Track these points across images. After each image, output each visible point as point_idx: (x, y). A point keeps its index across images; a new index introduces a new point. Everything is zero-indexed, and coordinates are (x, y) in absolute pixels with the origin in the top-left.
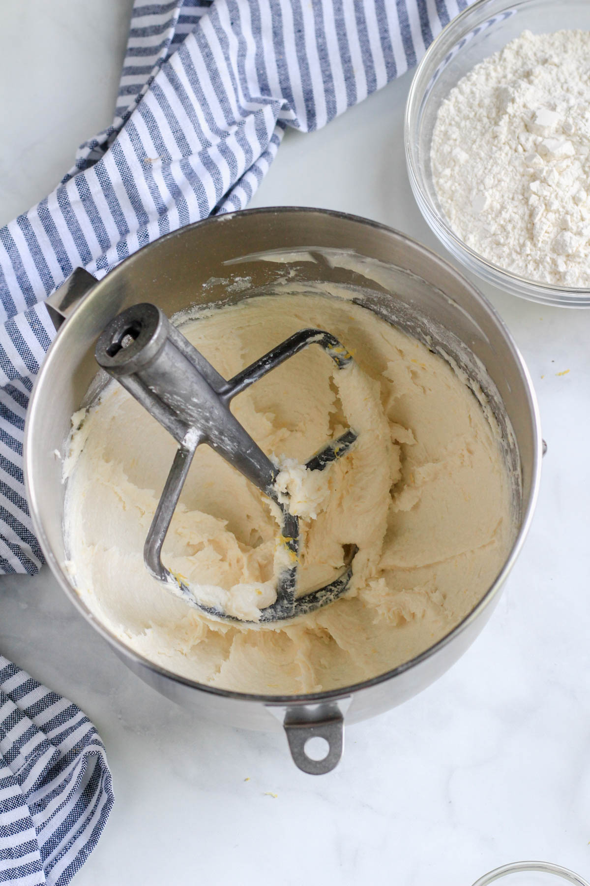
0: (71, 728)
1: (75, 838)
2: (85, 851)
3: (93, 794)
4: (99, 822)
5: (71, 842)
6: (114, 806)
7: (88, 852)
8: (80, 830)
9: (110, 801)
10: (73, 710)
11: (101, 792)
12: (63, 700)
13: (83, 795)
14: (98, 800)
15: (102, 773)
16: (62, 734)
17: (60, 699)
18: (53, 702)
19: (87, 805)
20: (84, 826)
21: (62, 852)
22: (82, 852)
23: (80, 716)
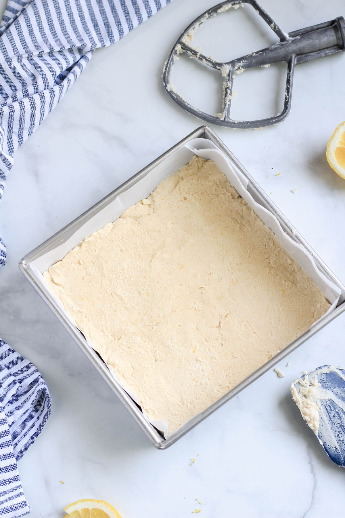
0: (29, 375)
1: (29, 430)
2: (34, 437)
3: (39, 408)
4: (42, 422)
5: (27, 432)
6: (51, 415)
7: (35, 437)
8: (32, 426)
9: (48, 412)
10: (31, 365)
11: (44, 408)
12: (26, 360)
13: (34, 409)
14: (42, 411)
15: (45, 398)
16: (24, 377)
17: (24, 360)
18: (20, 361)
19: (36, 414)
20: (34, 424)
21: (22, 437)
22: (32, 437)
23: (34, 368)
